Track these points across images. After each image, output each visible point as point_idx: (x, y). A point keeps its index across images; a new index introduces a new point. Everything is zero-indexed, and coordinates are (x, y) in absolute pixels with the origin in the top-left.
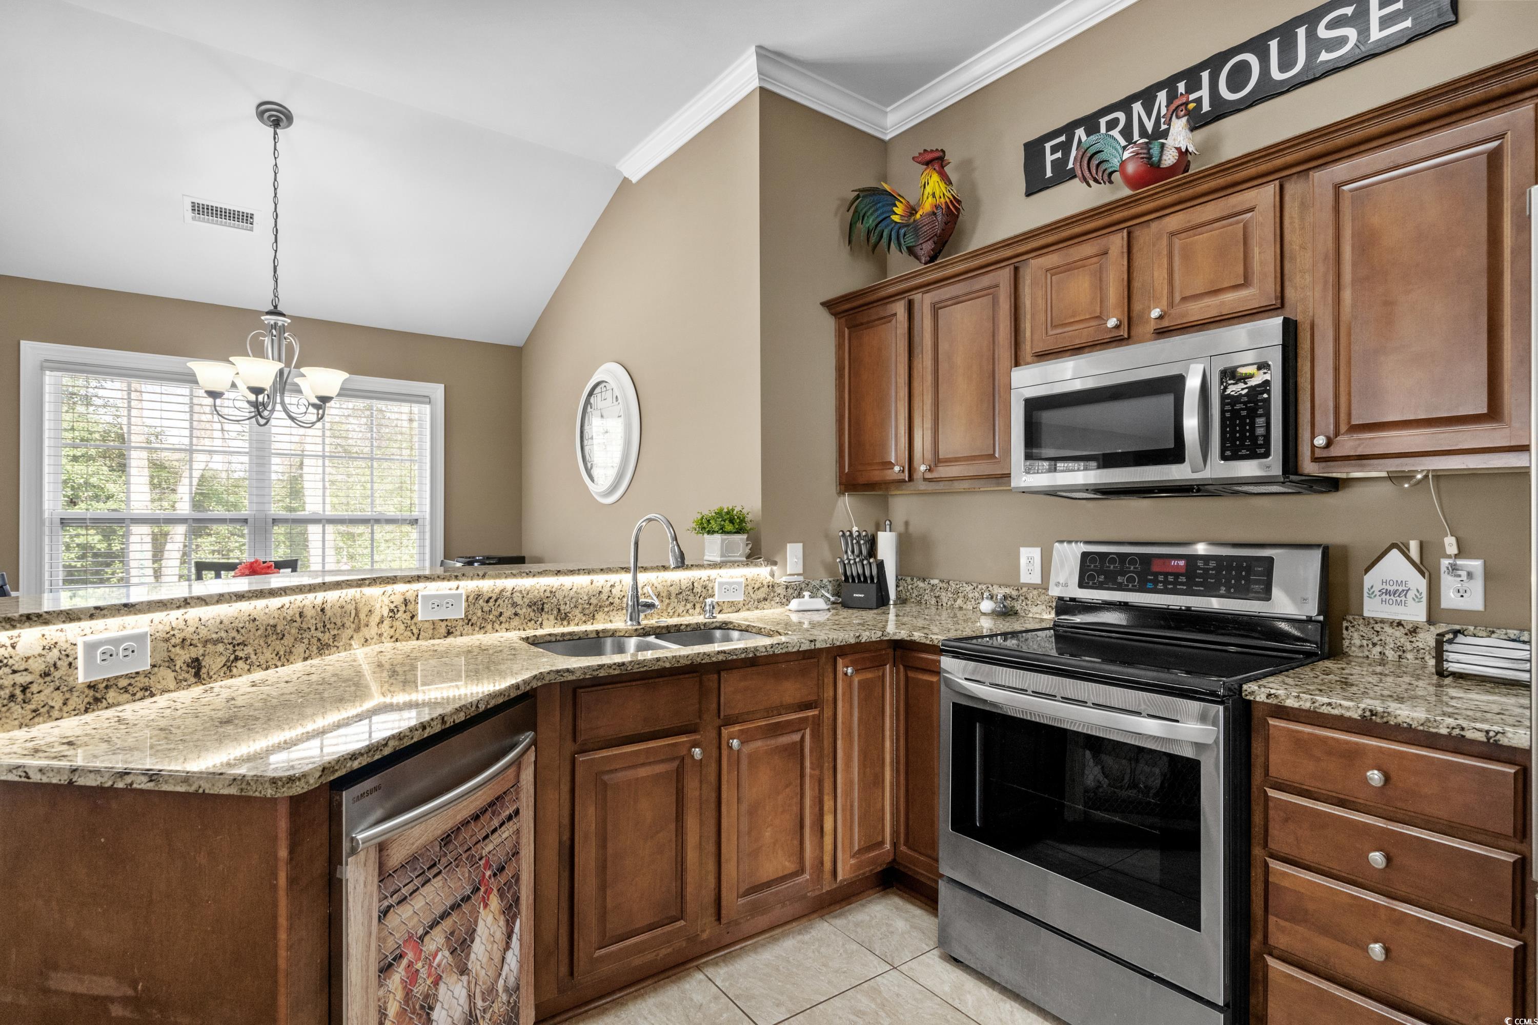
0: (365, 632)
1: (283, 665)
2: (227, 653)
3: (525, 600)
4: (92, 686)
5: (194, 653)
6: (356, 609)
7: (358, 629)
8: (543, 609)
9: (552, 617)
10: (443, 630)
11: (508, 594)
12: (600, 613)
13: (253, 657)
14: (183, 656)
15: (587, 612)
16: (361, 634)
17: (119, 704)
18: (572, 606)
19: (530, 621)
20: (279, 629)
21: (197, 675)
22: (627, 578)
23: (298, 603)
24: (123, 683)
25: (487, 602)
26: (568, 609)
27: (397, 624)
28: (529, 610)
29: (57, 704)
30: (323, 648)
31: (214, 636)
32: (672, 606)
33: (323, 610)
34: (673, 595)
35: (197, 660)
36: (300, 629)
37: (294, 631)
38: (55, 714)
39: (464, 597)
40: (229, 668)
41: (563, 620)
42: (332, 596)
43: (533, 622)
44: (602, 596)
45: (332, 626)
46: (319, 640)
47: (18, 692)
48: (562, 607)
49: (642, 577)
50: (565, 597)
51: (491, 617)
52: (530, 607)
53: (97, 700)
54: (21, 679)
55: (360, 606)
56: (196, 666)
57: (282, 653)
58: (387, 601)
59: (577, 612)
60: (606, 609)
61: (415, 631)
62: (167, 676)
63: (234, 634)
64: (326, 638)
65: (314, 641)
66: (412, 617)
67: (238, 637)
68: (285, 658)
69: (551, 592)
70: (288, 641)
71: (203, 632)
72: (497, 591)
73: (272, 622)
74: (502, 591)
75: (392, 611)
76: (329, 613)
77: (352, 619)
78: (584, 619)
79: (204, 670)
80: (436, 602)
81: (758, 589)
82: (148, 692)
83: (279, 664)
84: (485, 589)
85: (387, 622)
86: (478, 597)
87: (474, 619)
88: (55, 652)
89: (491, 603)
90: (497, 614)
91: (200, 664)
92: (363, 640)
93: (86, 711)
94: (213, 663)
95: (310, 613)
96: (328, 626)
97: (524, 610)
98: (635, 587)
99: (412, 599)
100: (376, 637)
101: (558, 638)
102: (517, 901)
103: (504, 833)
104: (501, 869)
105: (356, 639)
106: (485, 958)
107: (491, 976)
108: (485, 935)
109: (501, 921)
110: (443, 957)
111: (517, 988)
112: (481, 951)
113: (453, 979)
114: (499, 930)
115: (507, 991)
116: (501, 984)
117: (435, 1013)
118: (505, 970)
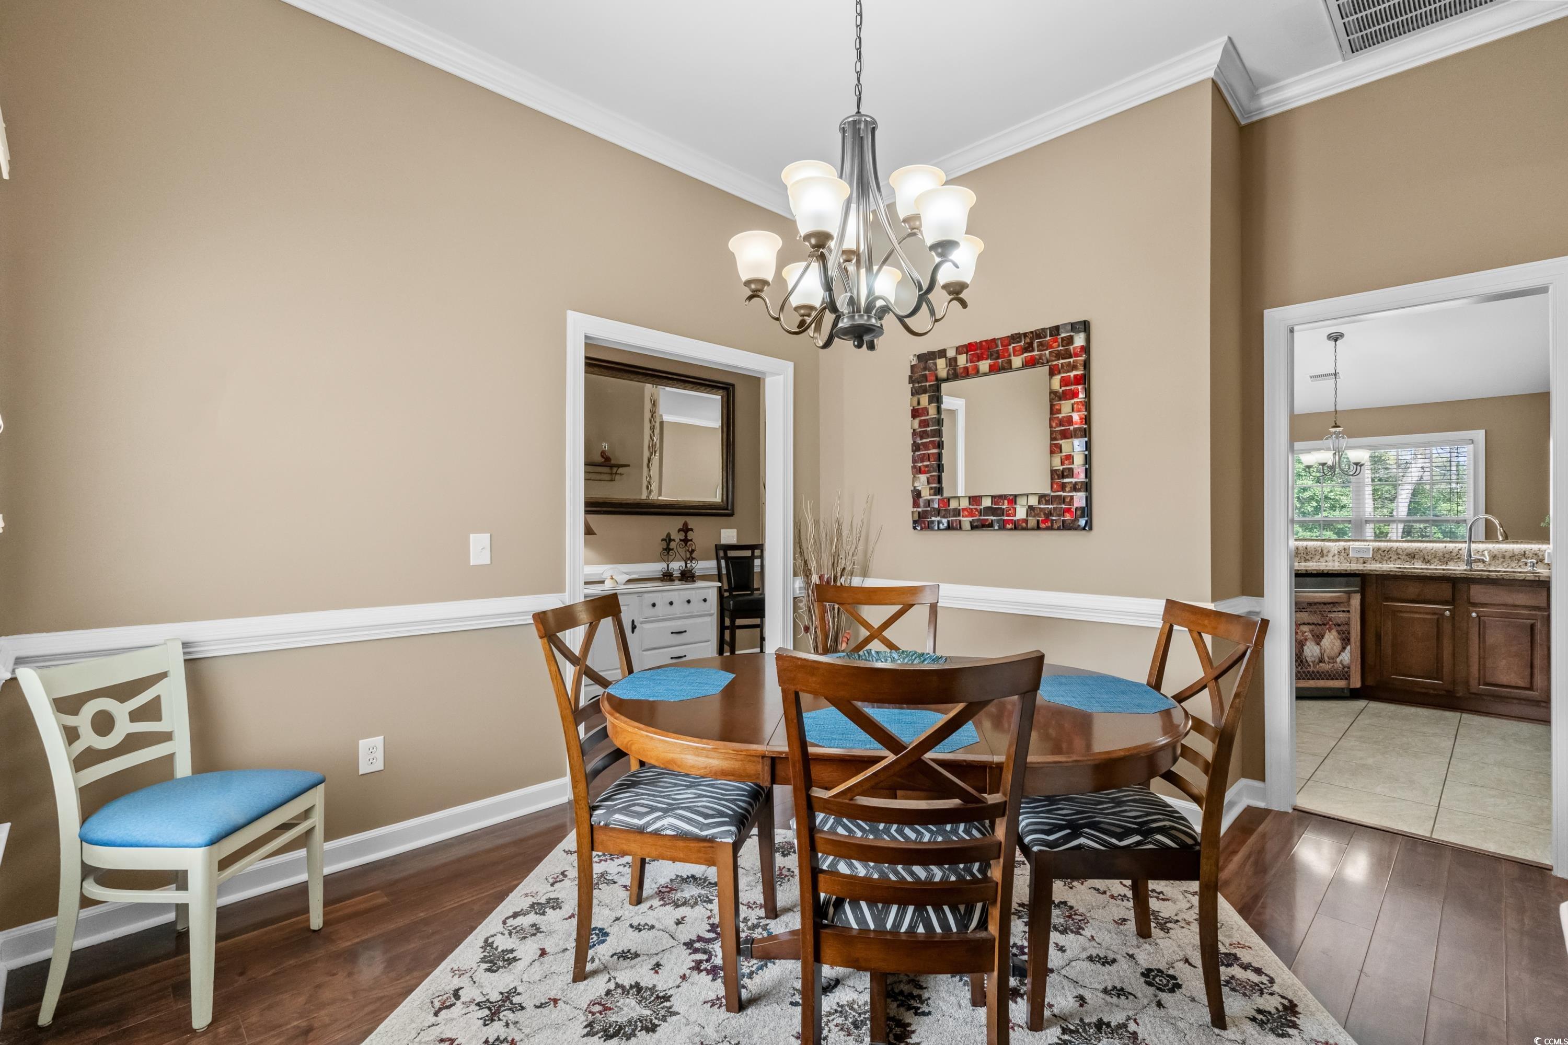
0: (1326, 558)
3: (1404, 552)
7: (1322, 556)
8: (1414, 557)
9: (1420, 561)
10: (1362, 562)
11: (1395, 549)
12: (1451, 562)
15: (1442, 561)
18: (1433, 557)
19: (1407, 562)
22: (1466, 545)
26: (1429, 558)
27: (1341, 557)
28: (1407, 557)
30: (1306, 560)
32: (1506, 562)
33: (1306, 548)
34: (1507, 557)
36: (1296, 553)
39: (1371, 549)
41: (1427, 563)
42: (1310, 544)
44: (1452, 554)
45: (1310, 554)
46: (1304, 558)
48: (1426, 557)
49: (1473, 546)
50: (1428, 553)
51: (1385, 558)
58: (1337, 549)
59: (1436, 560)
60: (1455, 561)
61: (1349, 561)
64: (1308, 557)
66: (1348, 555)
69: (1419, 550)
72: (1389, 548)
74: (1391, 548)
75: (1339, 552)
76: (1309, 549)
77: (1319, 553)
78: (1440, 564)
80: (1359, 550)
84: (1382, 547)
85: (1337, 556)
86: (1379, 549)
87: (1377, 558)
89: (1386, 552)
90: (1389, 557)
92: (1325, 561)
95: (1300, 548)
97: (1404, 557)
98: (1470, 550)
99: (1347, 548)
100: (1331, 561)
102: (1349, 640)
103: (1341, 615)
104: (1339, 625)
105: (1322, 560)
106: (1329, 647)
107: (1333, 654)
108: (1329, 640)
109: (1339, 641)
110: (1308, 634)
111: (1349, 668)
112: (1327, 644)
113: (1313, 643)
114: (1338, 643)
115: (1342, 665)
116: (1338, 660)
117: (1305, 648)
118: (1340, 658)
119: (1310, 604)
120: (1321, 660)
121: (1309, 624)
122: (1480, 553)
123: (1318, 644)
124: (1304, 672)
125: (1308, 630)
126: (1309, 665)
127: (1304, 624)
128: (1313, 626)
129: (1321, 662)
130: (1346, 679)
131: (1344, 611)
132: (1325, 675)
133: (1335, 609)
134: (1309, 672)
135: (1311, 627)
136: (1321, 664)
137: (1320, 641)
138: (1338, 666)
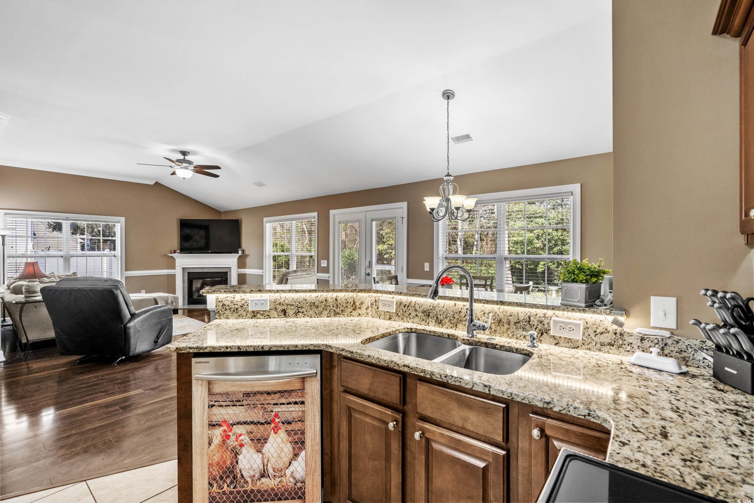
0: (359, 311)
1: (318, 317)
2: (296, 309)
3: (421, 309)
4: (253, 312)
5: (284, 307)
6: (354, 301)
7: (355, 309)
8: (429, 315)
9: (434, 321)
10: (388, 317)
11: (413, 304)
12: (460, 324)
13: (305, 313)
14: (280, 308)
15: (452, 322)
16: (356, 311)
17: (260, 319)
18: (444, 317)
19: (423, 320)
20: (316, 304)
21: (285, 314)
23: (324, 296)
24: (262, 313)
25: (405, 307)
26: (442, 318)
27: (373, 310)
28: (423, 314)
29: (245, 315)
30: (336, 314)
31: (291, 303)
32: (511, 330)
33: (336, 300)
34: (512, 323)
35: (285, 310)
36: (325, 305)
37: (322, 306)
38: (244, 317)
39: (395, 303)
40: (296, 314)
41: (439, 323)
42: (341, 295)
43: (424, 321)
44: (461, 314)
45: (341, 306)
46: (334, 311)
47: (235, 310)
48: (439, 316)
50: (440, 311)
51: (406, 314)
52: (423, 313)
53: (254, 316)
54: (236, 307)
55: (356, 300)
56: (284, 312)
57: (317, 313)
58: (370, 300)
59: (447, 320)
60: (464, 323)
61: (379, 315)
62: (275, 313)
63: (298, 303)
64: (338, 310)
65: (333, 311)
66: (378, 308)
67: (299, 305)
68: (320, 314)
69: (433, 307)
70: (320, 309)
71: (287, 301)
72: (408, 302)
73: (313, 301)
74: (410, 302)
75: (371, 304)
76: (339, 301)
77: (351, 305)
78: (451, 325)
79: (287, 314)
80: (385, 303)
81: (602, 333)
82: (269, 317)
83: (316, 316)
84: (403, 301)
85: (370, 308)
86: (401, 304)
87: (399, 314)
88: (244, 301)
89: (406, 308)
90: (409, 313)
91: (285, 311)
92: (358, 314)
93: (252, 318)
94: (290, 312)
95: (330, 300)
96: (339, 306)
97: (420, 314)
99: (378, 300)
100: (365, 314)
101: (428, 333)
102: (303, 443)
103: (292, 408)
104: (289, 423)
105: (354, 313)
106: (275, 455)
107: (280, 465)
108: (275, 445)
109: (289, 445)
110: (245, 439)
111: (303, 482)
112: (272, 450)
113: (252, 451)
114: (288, 449)
115: (294, 478)
116: (288, 472)
117: (240, 457)
118: (291, 468)
119: (247, 395)
120: (263, 475)
121: (245, 423)
122: (486, 315)
123: (259, 451)
124: (238, 492)
125: (244, 432)
126: (246, 482)
127: (238, 423)
128: (252, 426)
129: (262, 476)
130: (300, 498)
131: (296, 403)
132: (269, 495)
133: (283, 400)
134: (245, 492)
135: (250, 428)
136: (263, 480)
137: (263, 447)
138: (288, 481)
